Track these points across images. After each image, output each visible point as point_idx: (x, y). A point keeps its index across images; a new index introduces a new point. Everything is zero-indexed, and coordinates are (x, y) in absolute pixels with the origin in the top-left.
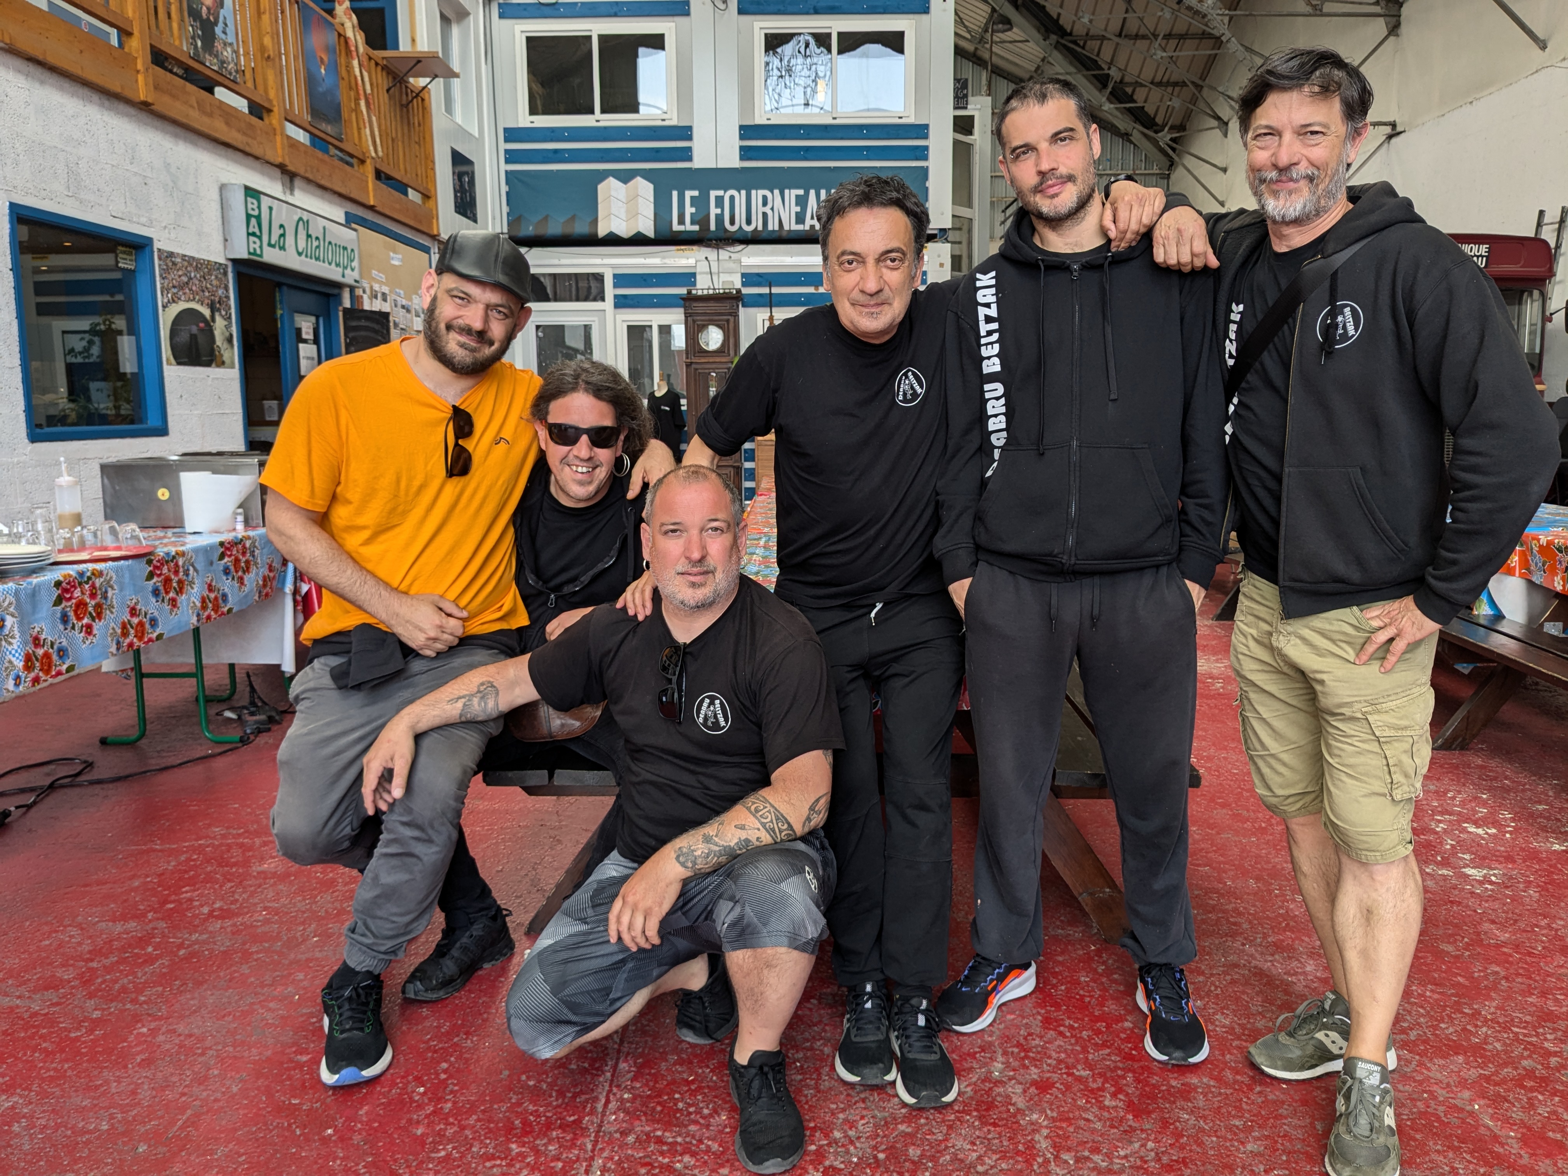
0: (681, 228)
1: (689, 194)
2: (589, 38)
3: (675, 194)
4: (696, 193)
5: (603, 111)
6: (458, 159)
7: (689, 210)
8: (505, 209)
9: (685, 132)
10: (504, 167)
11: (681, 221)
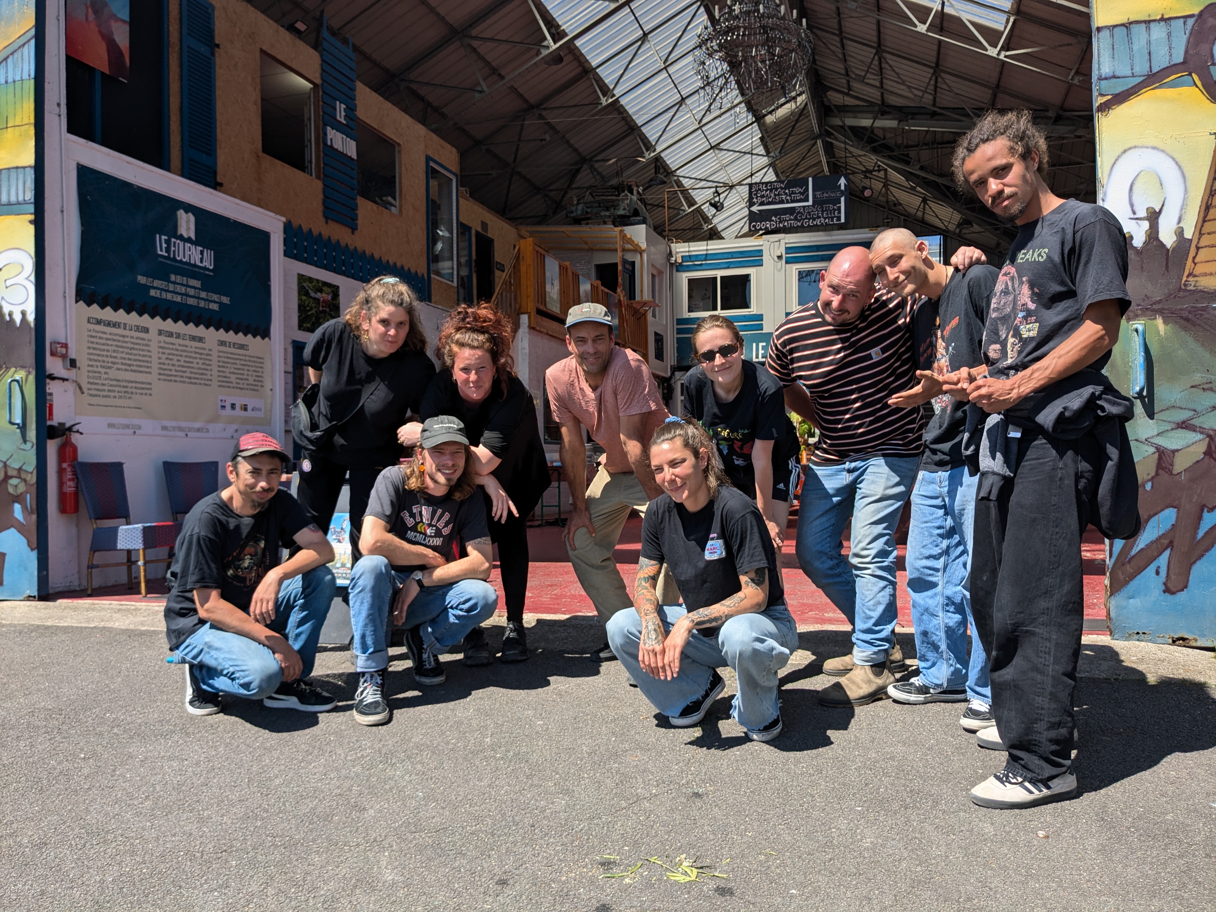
0: (757, 360)
1: (761, 345)
2: (716, 278)
3: (754, 345)
4: (764, 344)
5: (722, 309)
6: (656, 334)
7: (761, 352)
8: (676, 355)
9: (760, 317)
10: (676, 336)
11: (757, 357)
